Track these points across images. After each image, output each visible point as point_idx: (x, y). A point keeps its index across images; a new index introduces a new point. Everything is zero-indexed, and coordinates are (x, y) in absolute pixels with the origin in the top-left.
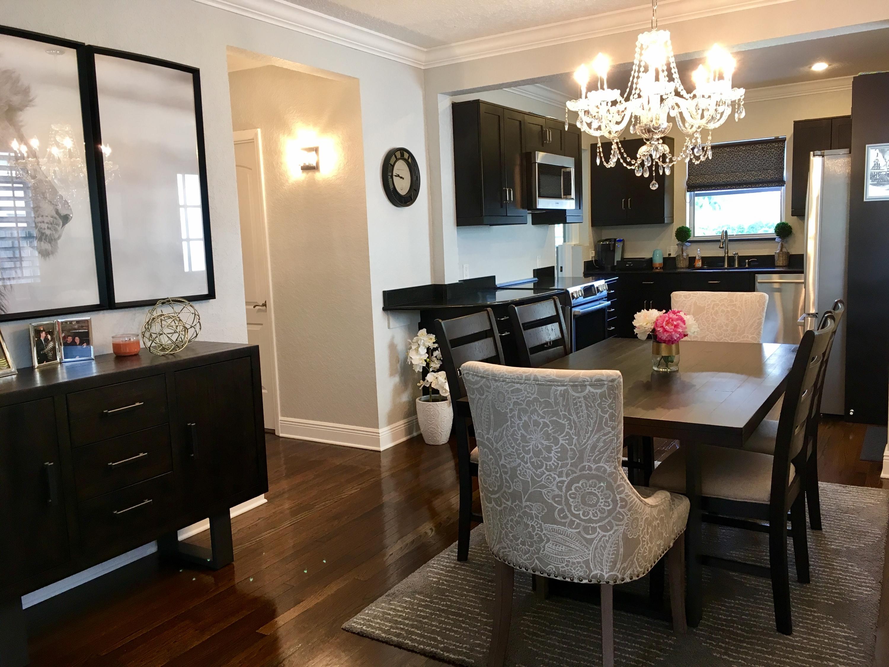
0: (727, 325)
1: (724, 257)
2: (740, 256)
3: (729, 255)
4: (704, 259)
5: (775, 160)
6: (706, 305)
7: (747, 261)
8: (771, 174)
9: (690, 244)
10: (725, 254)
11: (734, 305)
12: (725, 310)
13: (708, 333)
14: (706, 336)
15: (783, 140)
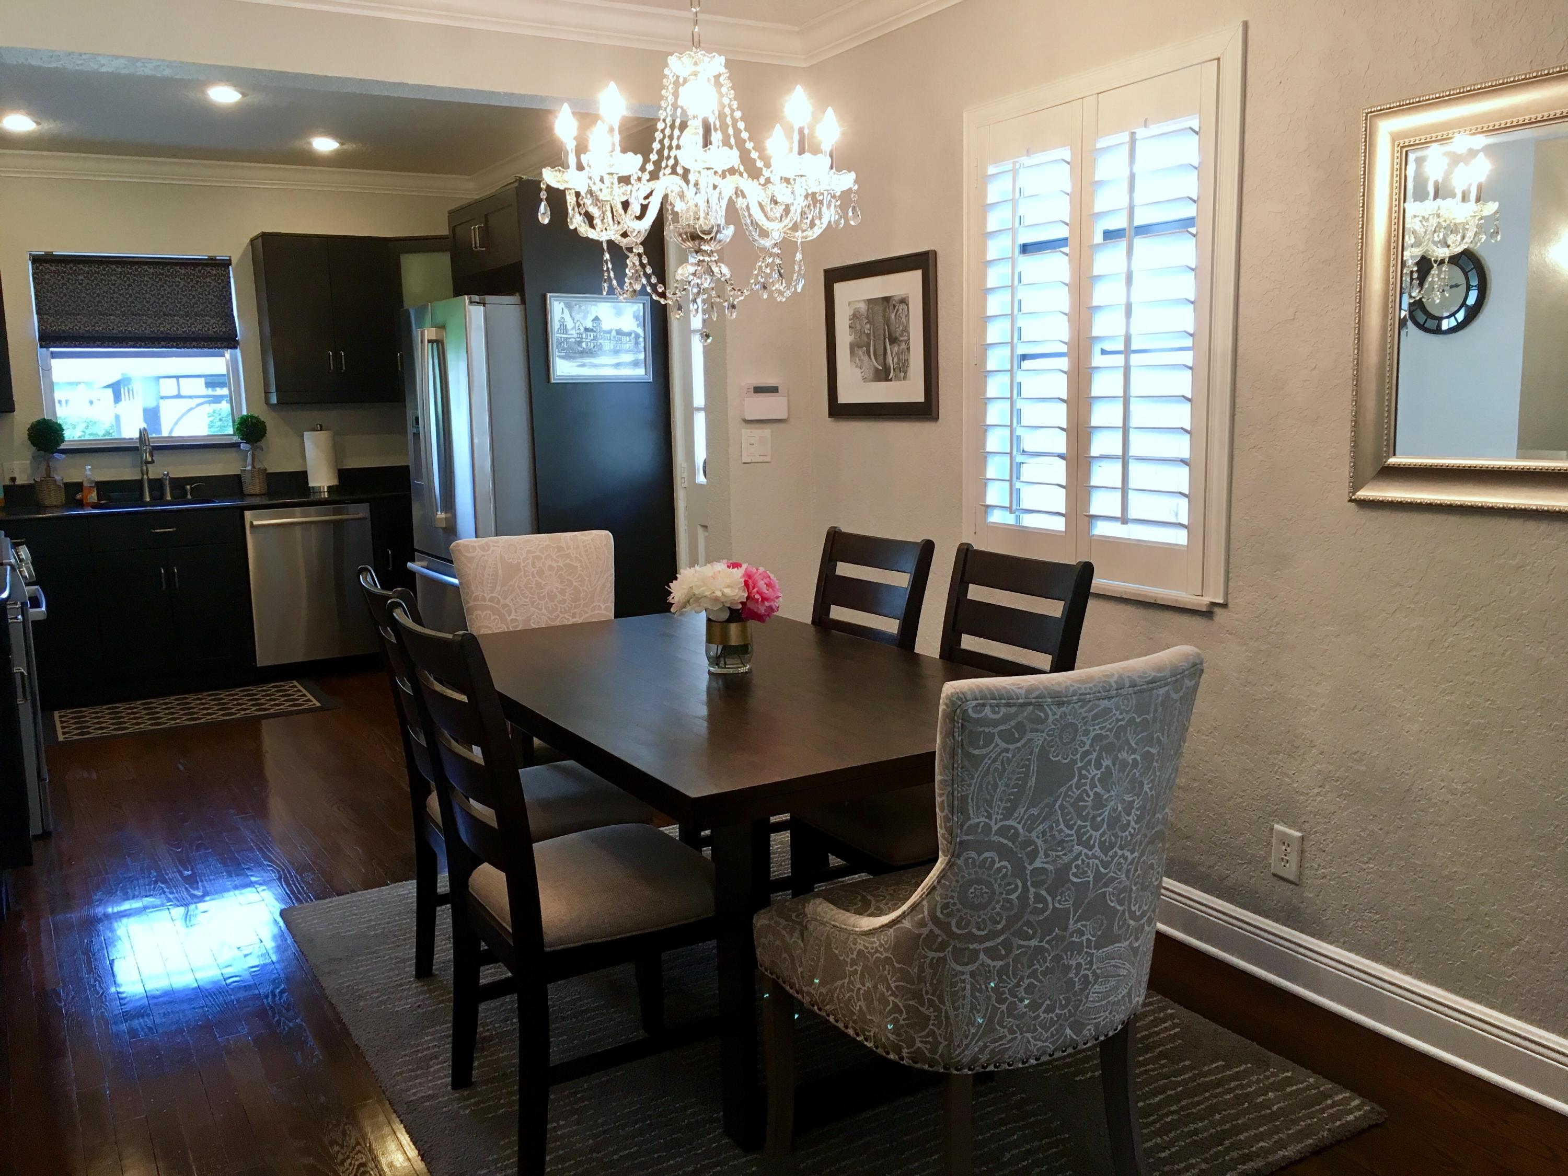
0: (563, 592)
1: (140, 482)
2: (174, 479)
3: (151, 477)
4: (103, 487)
5: (216, 299)
6: (521, 561)
7: (188, 487)
8: (213, 326)
9: (64, 456)
10: (143, 475)
11: (568, 556)
12: (555, 565)
13: (534, 609)
14: (530, 616)
15: (226, 264)
